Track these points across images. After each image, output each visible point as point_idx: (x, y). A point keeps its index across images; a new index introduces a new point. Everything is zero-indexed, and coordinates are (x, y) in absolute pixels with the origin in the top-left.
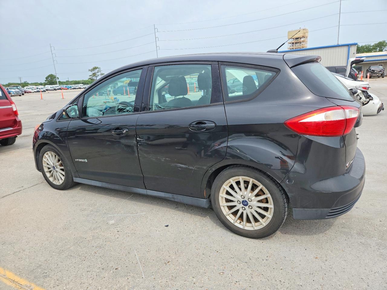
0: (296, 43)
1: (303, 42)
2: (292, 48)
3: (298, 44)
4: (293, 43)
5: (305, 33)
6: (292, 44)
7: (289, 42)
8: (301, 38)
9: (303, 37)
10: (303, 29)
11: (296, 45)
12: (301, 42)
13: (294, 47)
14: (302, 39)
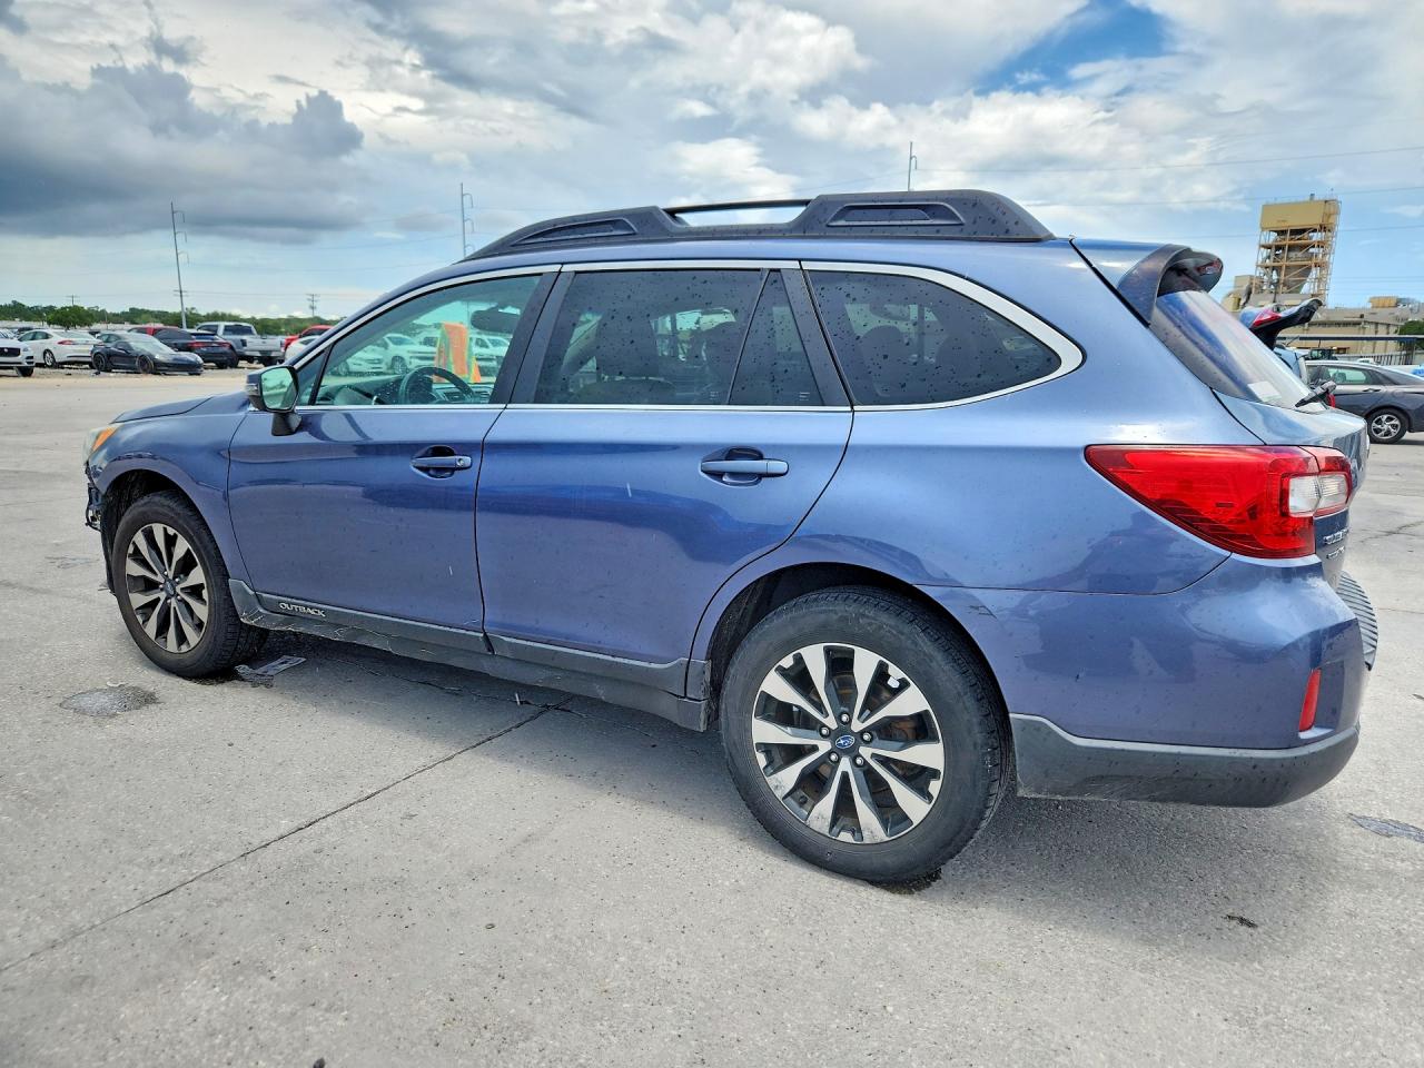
0: (1291, 248)
1: (1321, 245)
2: (1276, 264)
3: (1300, 254)
4: (1278, 248)
5: (1329, 216)
6: (1274, 249)
7: (1263, 242)
8: (1315, 231)
9: (1323, 228)
10: (1326, 202)
11: (1292, 254)
12: (1313, 247)
13: (1284, 263)
14: (1316, 237)
